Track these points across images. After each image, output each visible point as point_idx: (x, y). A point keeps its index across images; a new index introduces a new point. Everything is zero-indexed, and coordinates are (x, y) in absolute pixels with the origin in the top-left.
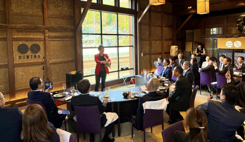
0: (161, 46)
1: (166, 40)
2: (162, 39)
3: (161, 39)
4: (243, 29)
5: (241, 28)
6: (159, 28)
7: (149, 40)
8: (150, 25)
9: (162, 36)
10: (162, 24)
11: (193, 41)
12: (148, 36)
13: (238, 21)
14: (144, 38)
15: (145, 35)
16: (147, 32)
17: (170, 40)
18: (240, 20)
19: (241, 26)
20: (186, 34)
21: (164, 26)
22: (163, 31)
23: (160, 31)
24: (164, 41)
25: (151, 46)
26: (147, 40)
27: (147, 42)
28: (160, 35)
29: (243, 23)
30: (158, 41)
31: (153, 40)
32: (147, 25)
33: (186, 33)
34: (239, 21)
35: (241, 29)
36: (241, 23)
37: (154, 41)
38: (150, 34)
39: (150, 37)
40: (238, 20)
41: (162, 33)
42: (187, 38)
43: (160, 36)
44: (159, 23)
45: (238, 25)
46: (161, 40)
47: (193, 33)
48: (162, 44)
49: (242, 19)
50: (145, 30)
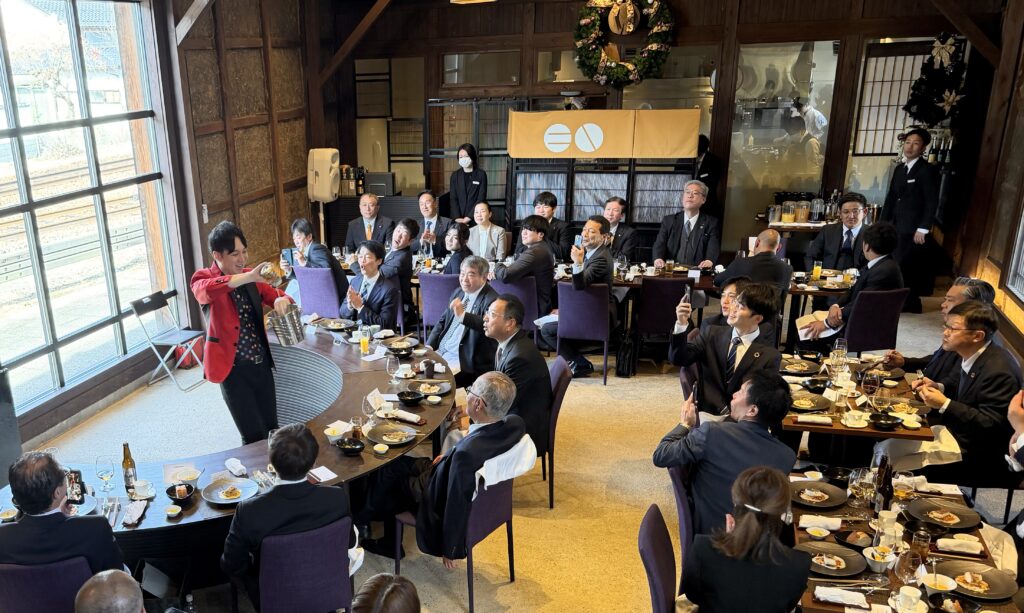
0: (267, 155)
1: (285, 121)
2: (270, 116)
3: (266, 118)
4: (598, 63)
5: (591, 58)
6: (253, 60)
7: (221, 130)
8: (217, 47)
9: (268, 102)
10: (263, 35)
11: (391, 115)
12: (215, 112)
13: (580, 27)
14: (201, 121)
15: (203, 104)
16: (210, 87)
17: (296, 119)
18: (588, 20)
19: (593, 50)
20: (355, 81)
21: (274, 47)
22: (272, 74)
23: (259, 73)
24: (280, 128)
25: (232, 162)
26: (213, 134)
27: (216, 144)
28: (261, 93)
29: (598, 38)
30: (256, 132)
31: (236, 129)
32: (205, 50)
33: (355, 75)
34: (585, 25)
35: (593, 62)
36: (593, 35)
37: (241, 132)
38: (223, 99)
39: (223, 116)
40: (583, 22)
41: (267, 84)
42: (360, 100)
43: (262, 103)
44: (251, 32)
45: (579, 44)
46: (266, 124)
47: (390, 74)
48: (273, 141)
49: (597, 17)
50: (201, 76)
